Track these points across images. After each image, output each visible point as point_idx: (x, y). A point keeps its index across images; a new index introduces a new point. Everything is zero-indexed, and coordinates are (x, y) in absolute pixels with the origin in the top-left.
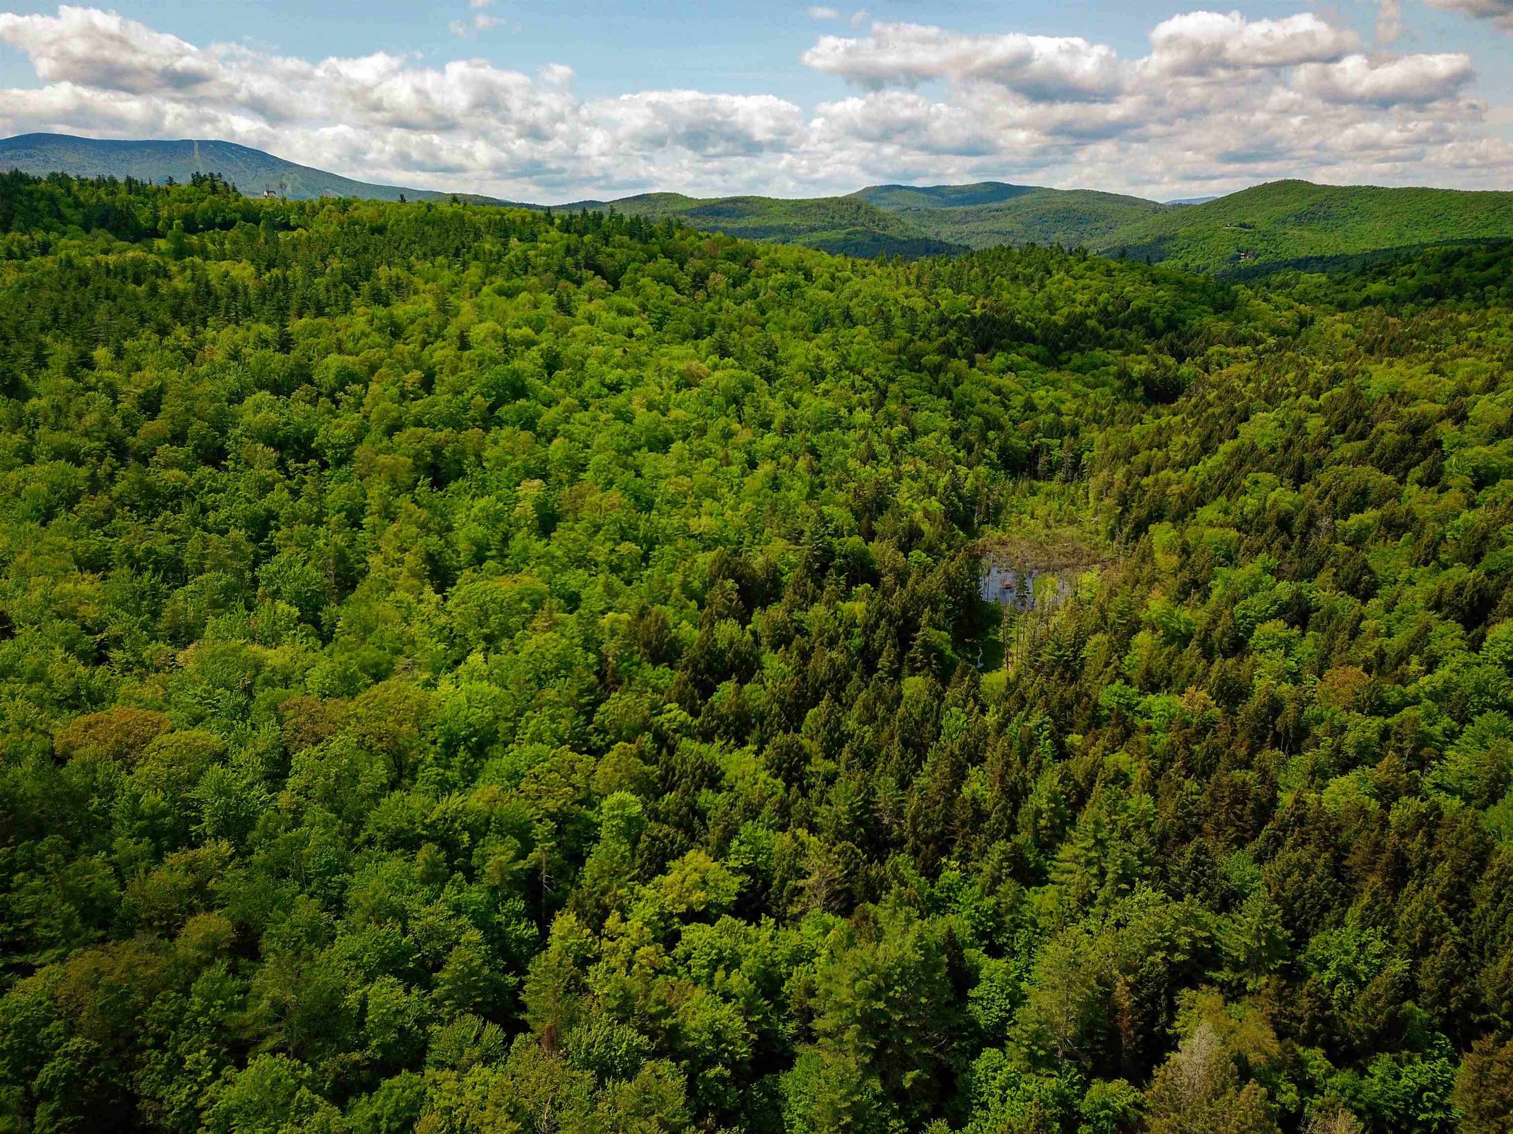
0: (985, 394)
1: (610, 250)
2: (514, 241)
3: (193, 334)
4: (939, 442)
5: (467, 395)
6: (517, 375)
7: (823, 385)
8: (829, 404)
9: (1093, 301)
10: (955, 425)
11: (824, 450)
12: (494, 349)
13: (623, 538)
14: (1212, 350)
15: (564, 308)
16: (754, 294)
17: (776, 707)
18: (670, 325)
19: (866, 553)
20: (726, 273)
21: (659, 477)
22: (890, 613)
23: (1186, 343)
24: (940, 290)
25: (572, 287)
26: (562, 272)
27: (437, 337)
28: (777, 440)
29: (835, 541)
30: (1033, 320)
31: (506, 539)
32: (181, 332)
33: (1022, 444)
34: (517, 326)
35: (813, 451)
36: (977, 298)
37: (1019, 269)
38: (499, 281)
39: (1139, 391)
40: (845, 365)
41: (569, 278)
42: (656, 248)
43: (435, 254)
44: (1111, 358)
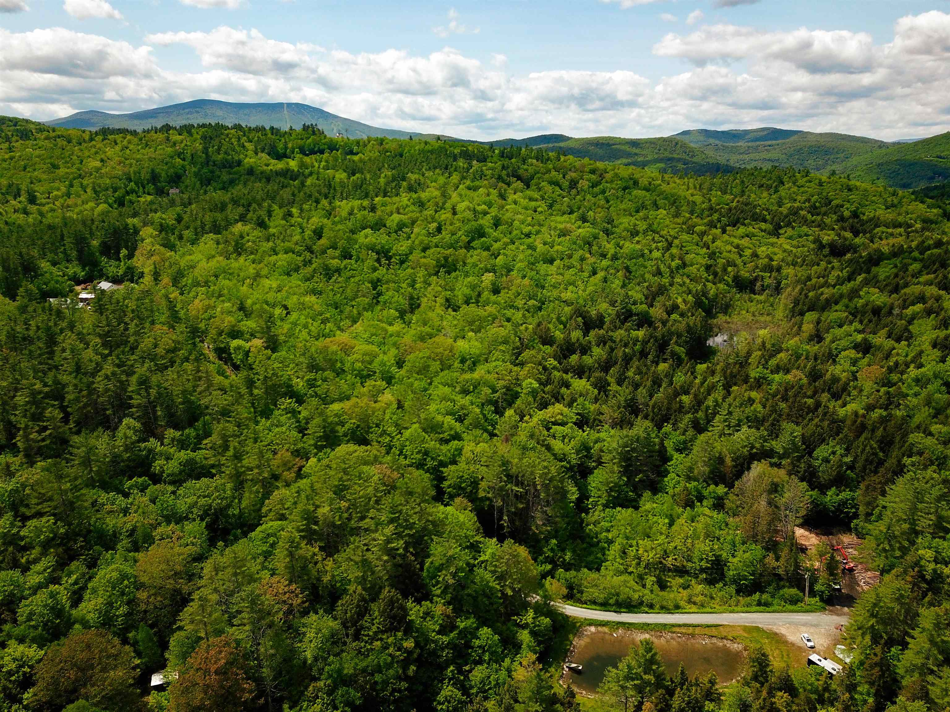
0: (729, 247)
1: (525, 167)
2: (475, 162)
3: (330, 203)
4: (698, 270)
5: (458, 235)
6: (481, 227)
7: (637, 239)
8: (638, 247)
9: (809, 200)
10: (709, 262)
11: (633, 269)
12: (469, 215)
13: (530, 299)
14: (877, 230)
15: (502, 197)
16: (603, 192)
17: (596, 365)
18: (557, 207)
19: (647, 313)
20: (589, 180)
21: (548, 275)
22: (656, 337)
23: (862, 225)
24: (713, 192)
25: (505, 186)
26: (500, 178)
27: (441, 208)
28: (609, 263)
29: (633, 307)
30: (767, 210)
31: (479, 295)
32: (324, 202)
33: (747, 275)
34: (479, 205)
35: (627, 269)
36: (736, 197)
37: (764, 180)
38: (468, 182)
39: (826, 251)
40: (650, 229)
41: (504, 182)
42: (551, 166)
43: (435, 168)
44: (810, 232)
